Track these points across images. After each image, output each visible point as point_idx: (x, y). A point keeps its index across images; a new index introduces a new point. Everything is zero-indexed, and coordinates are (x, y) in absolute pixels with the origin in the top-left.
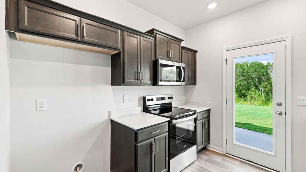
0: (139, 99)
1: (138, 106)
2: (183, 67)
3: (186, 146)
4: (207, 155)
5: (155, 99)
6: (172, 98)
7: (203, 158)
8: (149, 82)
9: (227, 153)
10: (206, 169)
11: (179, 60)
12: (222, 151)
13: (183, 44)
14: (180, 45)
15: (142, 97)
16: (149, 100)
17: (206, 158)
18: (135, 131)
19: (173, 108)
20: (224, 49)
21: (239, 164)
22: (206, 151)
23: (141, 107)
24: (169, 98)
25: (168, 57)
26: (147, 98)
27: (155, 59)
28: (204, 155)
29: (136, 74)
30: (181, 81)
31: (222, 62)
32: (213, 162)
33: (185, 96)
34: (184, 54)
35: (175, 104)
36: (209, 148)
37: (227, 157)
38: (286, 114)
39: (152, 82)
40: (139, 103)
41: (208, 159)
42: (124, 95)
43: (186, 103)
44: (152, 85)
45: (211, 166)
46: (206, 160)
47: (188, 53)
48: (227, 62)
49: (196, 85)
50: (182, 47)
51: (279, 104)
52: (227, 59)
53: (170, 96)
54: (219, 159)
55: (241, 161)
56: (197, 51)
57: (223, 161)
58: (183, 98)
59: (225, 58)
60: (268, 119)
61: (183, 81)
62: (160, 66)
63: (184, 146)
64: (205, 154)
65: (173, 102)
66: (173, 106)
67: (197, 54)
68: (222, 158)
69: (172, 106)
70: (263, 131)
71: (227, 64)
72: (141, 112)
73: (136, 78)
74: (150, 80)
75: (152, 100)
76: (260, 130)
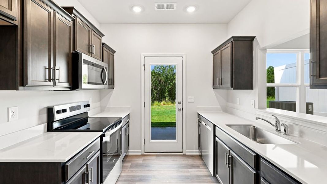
0: (40, 112)
1: (39, 124)
2: (105, 68)
3: (114, 160)
4: (129, 162)
5: (68, 110)
6: (89, 106)
7: (127, 166)
8: (67, 85)
9: (145, 153)
10: (135, 176)
11: (99, 58)
12: (141, 152)
13: (103, 40)
14: (100, 40)
15: (45, 107)
16: (58, 112)
17: (129, 164)
18: (61, 165)
19: (89, 118)
20: (142, 55)
21: (156, 158)
22: (126, 158)
23: (45, 124)
24: (85, 106)
25: (89, 52)
26: (56, 109)
27: (74, 52)
28: (126, 163)
29: (47, 70)
30: (105, 84)
31: (141, 67)
32: (137, 166)
33: (99, 102)
34: (104, 52)
35: (92, 113)
36: (129, 153)
37: (146, 156)
38: (183, 109)
39: (70, 85)
40: (40, 118)
41: (131, 165)
42: (8, 109)
43: (102, 111)
44: (69, 89)
45: (137, 171)
46: (131, 167)
47: (108, 52)
48: (144, 67)
49: (114, 88)
50: (103, 44)
51: (179, 103)
52: (144, 65)
53: (86, 104)
54: (140, 161)
55: (156, 155)
56: (115, 52)
57: (144, 161)
58: (98, 104)
59: (143, 64)
60: (156, 116)
61: (106, 84)
62: (83, 63)
63: (114, 161)
64: (127, 161)
65: (89, 110)
66: (89, 115)
67: (115, 54)
68: (142, 159)
69: (88, 117)
70: (158, 126)
71: (144, 69)
72: (44, 132)
73: (47, 78)
74: (68, 82)
75: (64, 111)
76: (156, 126)
